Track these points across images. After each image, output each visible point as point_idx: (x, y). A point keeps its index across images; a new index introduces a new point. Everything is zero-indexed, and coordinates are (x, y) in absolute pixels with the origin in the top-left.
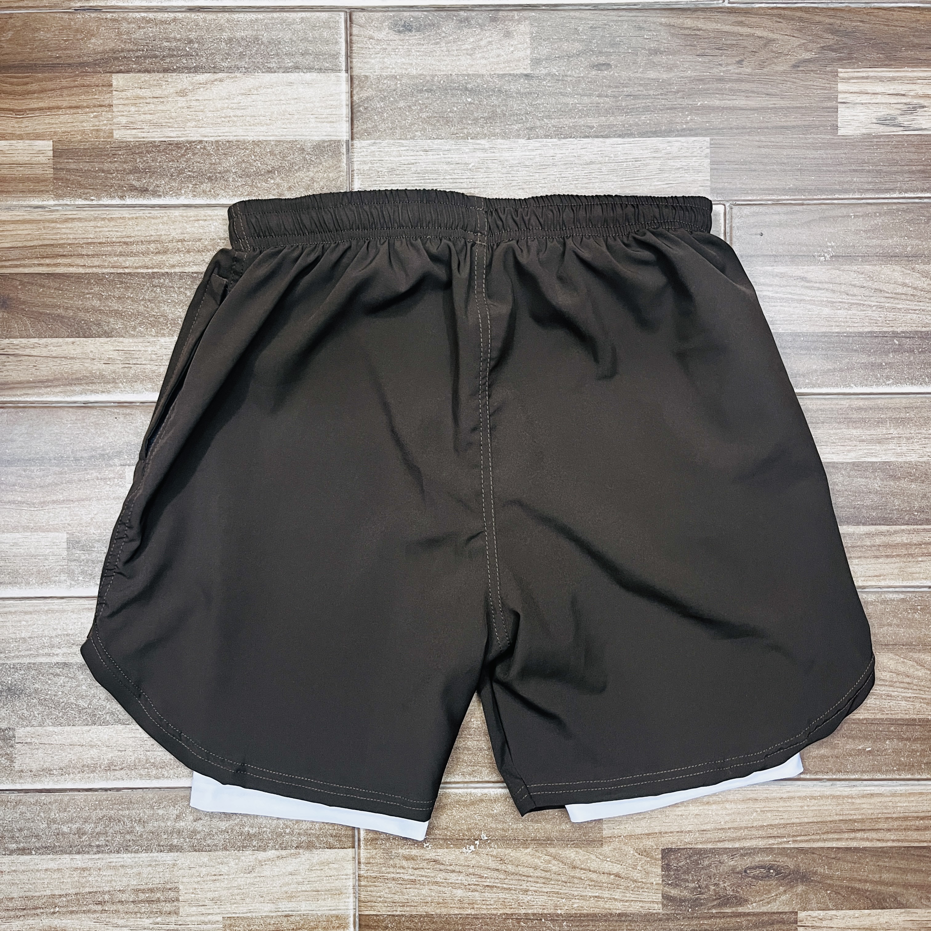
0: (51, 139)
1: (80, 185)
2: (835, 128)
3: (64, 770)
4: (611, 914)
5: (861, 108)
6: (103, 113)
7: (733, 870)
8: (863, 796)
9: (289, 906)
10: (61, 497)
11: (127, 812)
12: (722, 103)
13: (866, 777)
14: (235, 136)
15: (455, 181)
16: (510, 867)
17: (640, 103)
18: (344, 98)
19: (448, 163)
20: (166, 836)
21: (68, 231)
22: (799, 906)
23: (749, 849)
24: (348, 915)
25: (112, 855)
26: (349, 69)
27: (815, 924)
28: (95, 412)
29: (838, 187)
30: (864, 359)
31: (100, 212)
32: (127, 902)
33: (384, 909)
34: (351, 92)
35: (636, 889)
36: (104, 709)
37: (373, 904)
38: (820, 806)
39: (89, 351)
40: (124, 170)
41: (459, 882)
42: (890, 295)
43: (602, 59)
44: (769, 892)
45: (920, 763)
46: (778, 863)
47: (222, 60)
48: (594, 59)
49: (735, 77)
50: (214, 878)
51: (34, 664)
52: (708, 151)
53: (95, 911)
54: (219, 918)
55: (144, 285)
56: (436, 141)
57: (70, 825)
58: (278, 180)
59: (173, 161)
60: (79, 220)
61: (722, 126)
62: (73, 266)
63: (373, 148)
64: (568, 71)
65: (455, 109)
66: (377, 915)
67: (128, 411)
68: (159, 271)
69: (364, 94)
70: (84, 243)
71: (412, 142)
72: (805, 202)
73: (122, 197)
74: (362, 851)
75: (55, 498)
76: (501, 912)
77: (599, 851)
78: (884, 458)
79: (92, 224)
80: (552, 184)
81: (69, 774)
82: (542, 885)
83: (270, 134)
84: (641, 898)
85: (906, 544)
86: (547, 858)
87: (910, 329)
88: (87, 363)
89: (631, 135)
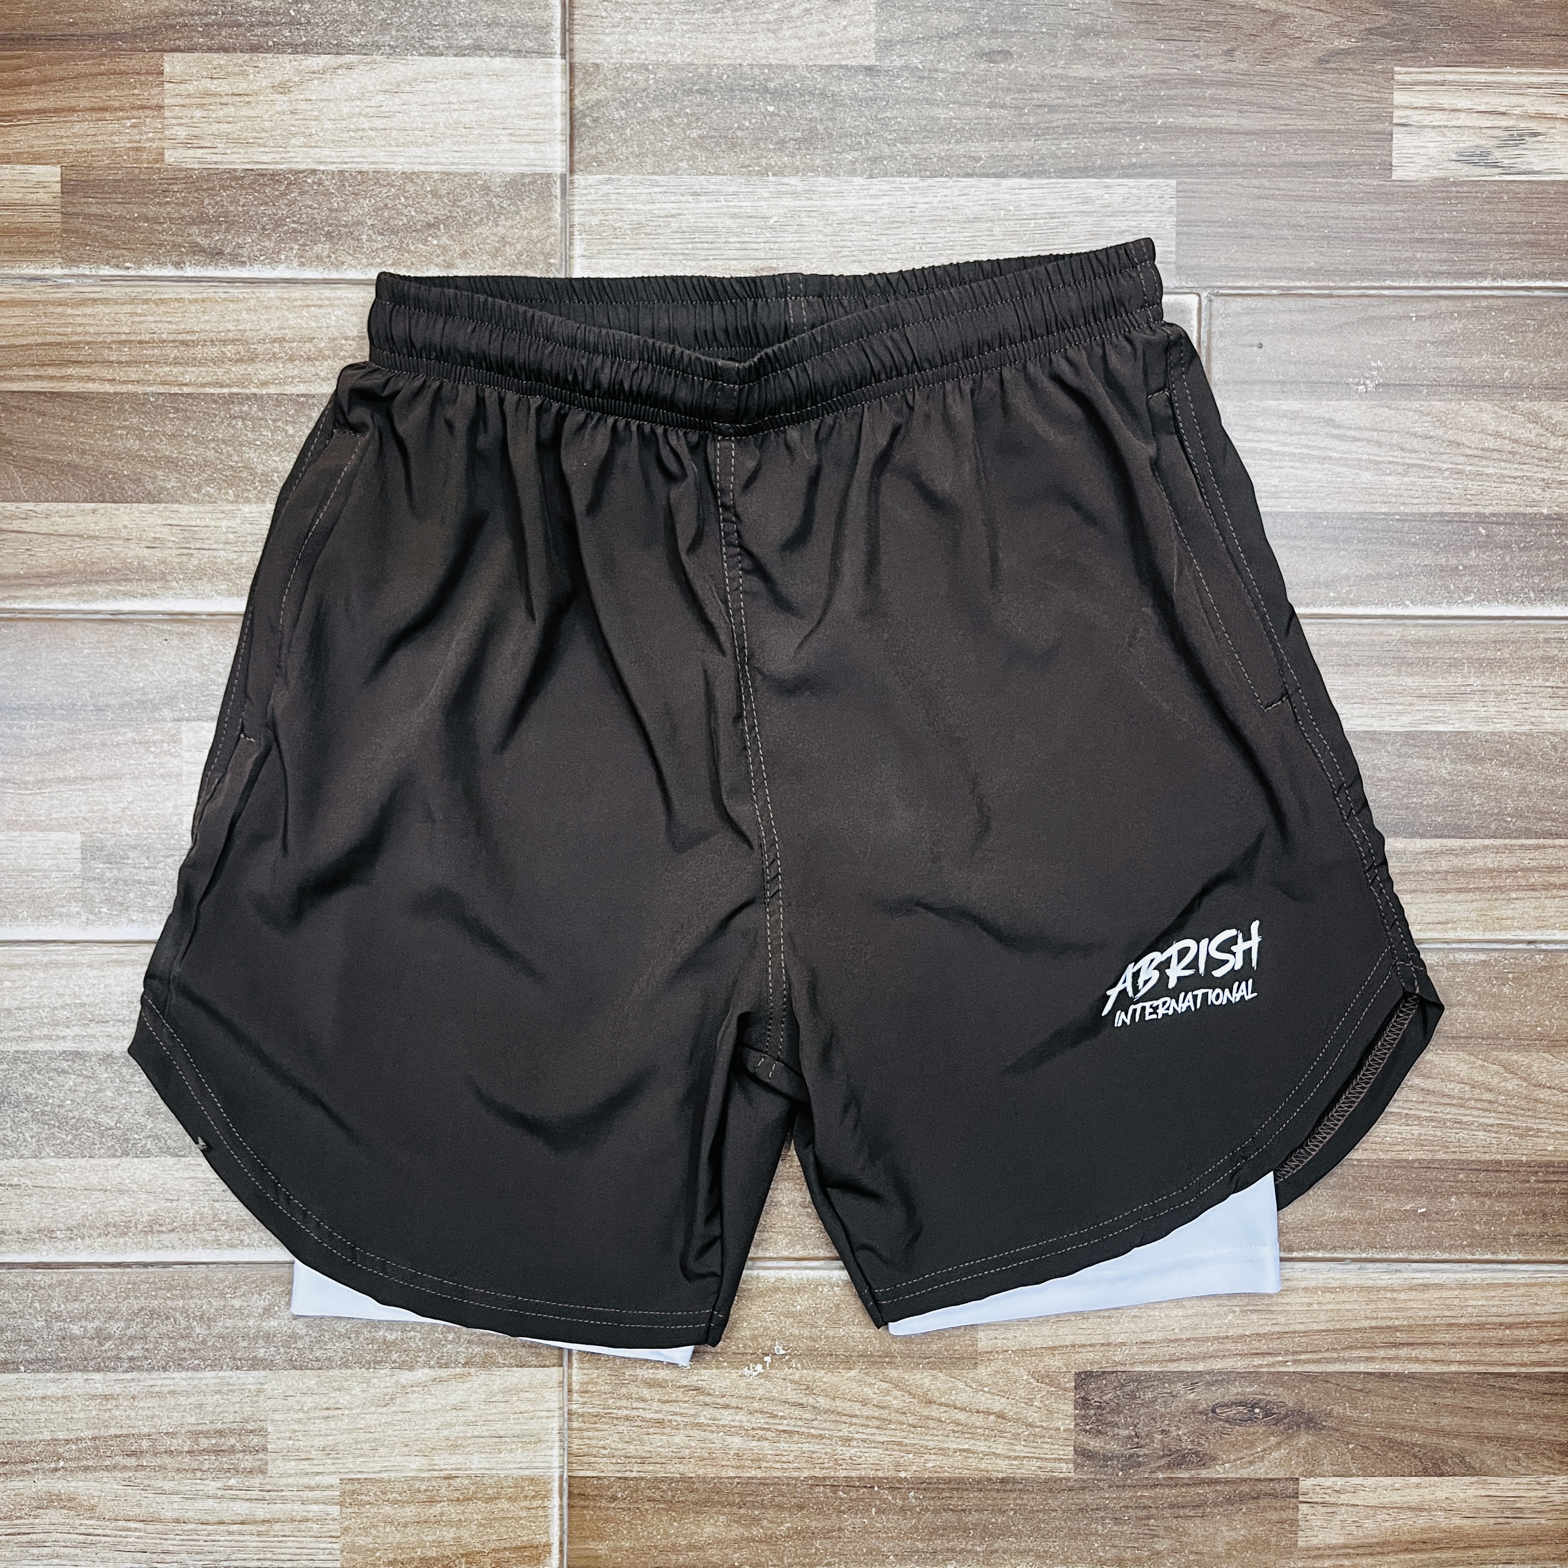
0: (59, 163)
1: (109, 244)
2: (1389, 167)
3: (75, 1232)
4: (989, 1480)
5: (1432, 134)
6: (148, 120)
7: (1194, 1409)
8: (1411, 1289)
9: (451, 1461)
10: (72, 773)
12: (1198, 122)
13: (1416, 1256)
14: (372, 163)
15: (744, 246)
16: (821, 1400)
17: (1059, 120)
18: (559, 101)
19: (734, 216)
20: (245, 1344)
21: (86, 321)
22: (1302, 1468)
23: (1220, 1373)
24: (550, 1477)
25: (155, 1375)
26: (567, 51)
27: (1328, 1499)
28: (130, 629)
29: (1389, 268)
30: (1428, 558)
31: (140, 290)
33: (611, 1467)
34: (571, 91)
35: (1032, 1438)
36: (143, 1130)
37: (593, 1460)
38: (1338, 1303)
39: (120, 526)
40: (183, 218)
41: (738, 1424)
42: (1475, 452)
43: (997, 43)
44: (1252, 1444)
45: (1506, 1234)
46: (1269, 1398)
47: (351, 32)
48: (982, 42)
49: (1221, 77)
50: (326, 1413)
51: (25, 1053)
52: (1173, 202)
53: (125, 1468)
54: (334, 1480)
55: (216, 415)
56: (714, 179)
58: (445, 240)
59: (266, 204)
60: (106, 301)
61: (1196, 160)
62: (94, 380)
63: (606, 188)
64: (939, 62)
65: (747, 124)
66: (598, 1478)
67: (187, 628)
68: (241, 391)
69: (593, 96)
70: (113, 342)
71: (673, 180)
72: (1335, 292)
73: (178, 265)
74: (575, 1371)
75: (61, 775)
76: (806, 1474)
77: (972, 1375)
78: (1458, 726)
79: (127, 308)
80: (909, 254)
81: (83, 1238)
82: (875, 1430)
83: (432, 161)
84: (1039, 1452)
85: (1492, 870)
86: (885, 1385)
87: (1506, 510)
88: (118, 546)
89: (1043, 174)
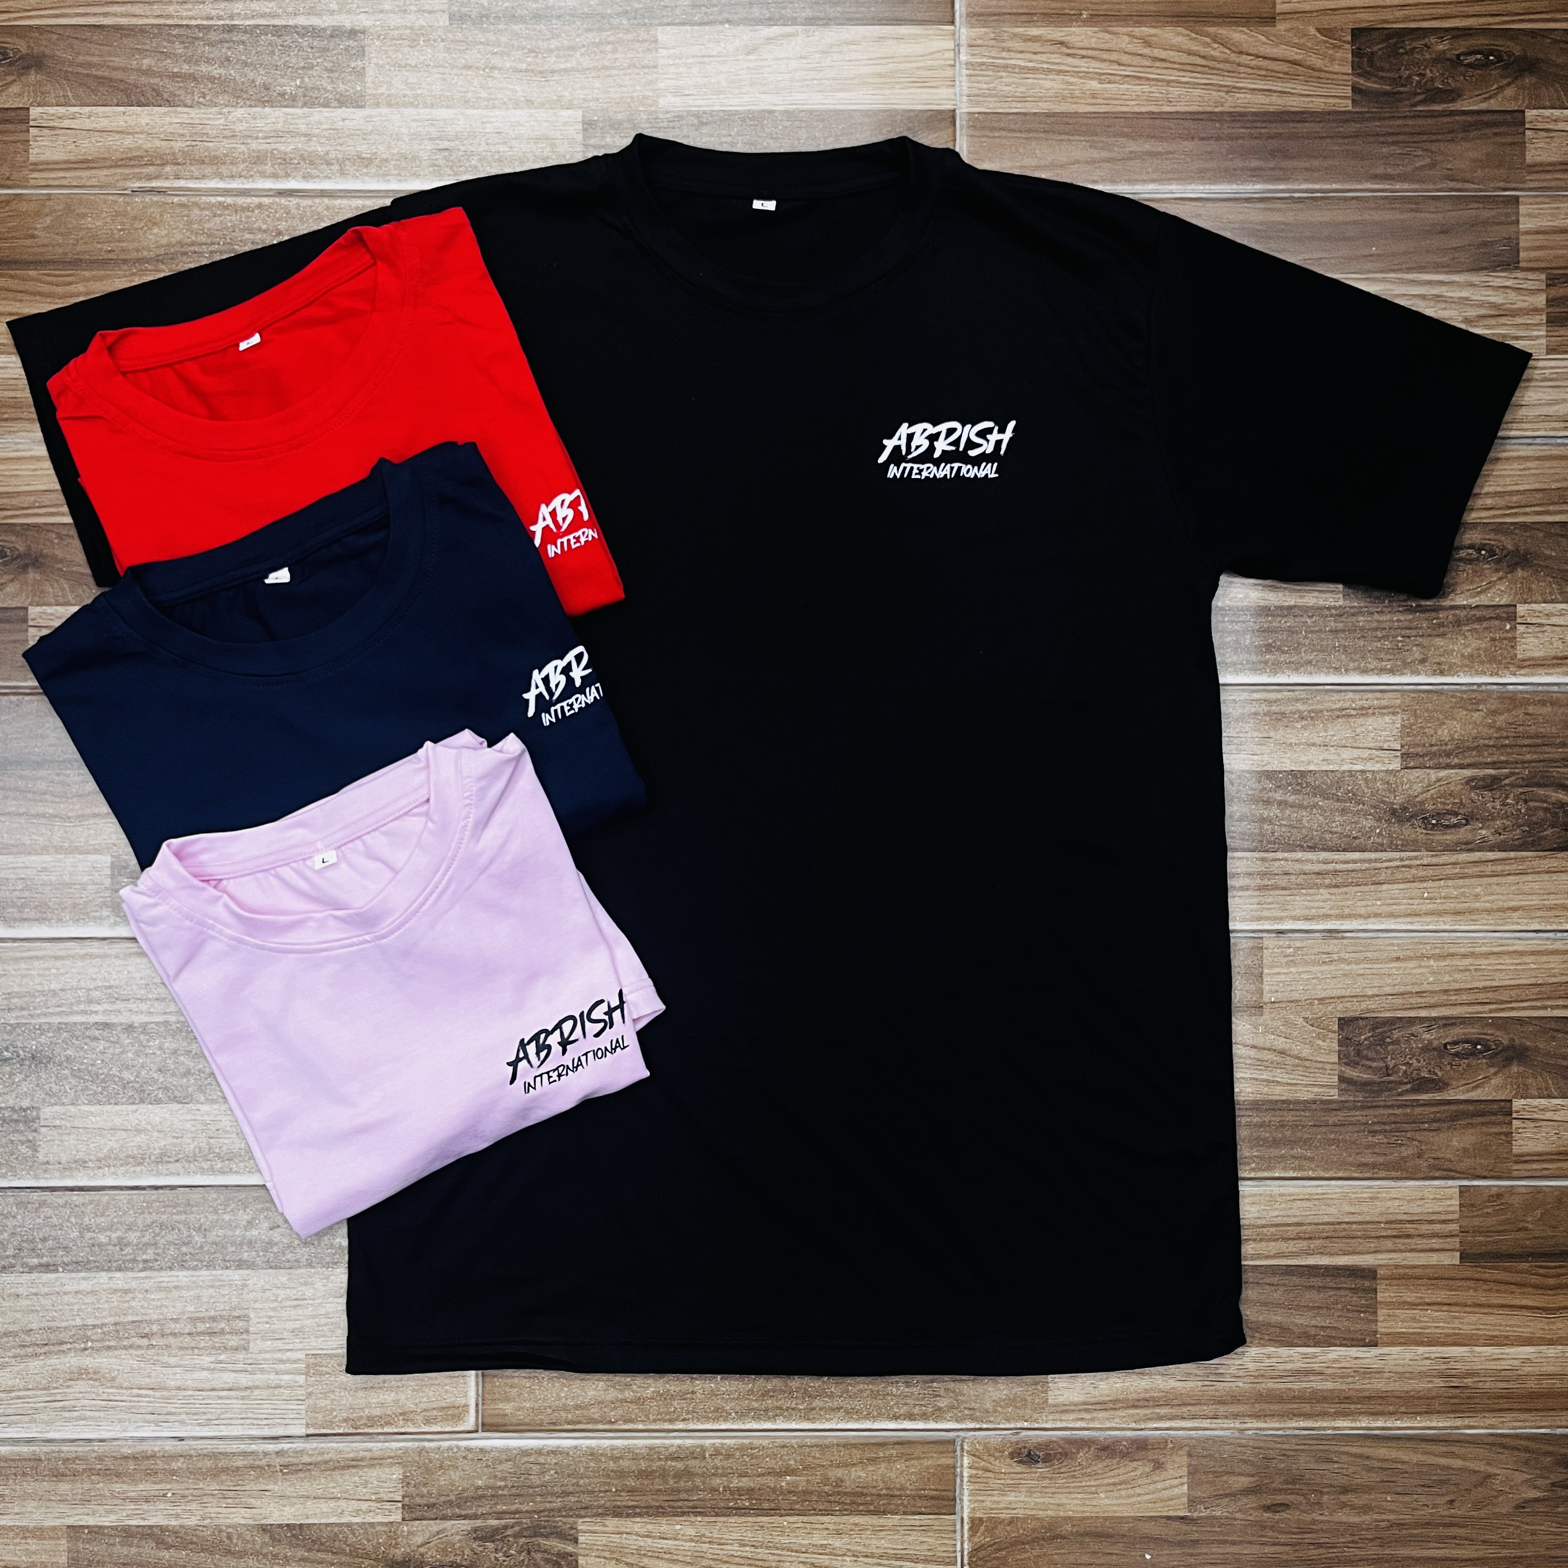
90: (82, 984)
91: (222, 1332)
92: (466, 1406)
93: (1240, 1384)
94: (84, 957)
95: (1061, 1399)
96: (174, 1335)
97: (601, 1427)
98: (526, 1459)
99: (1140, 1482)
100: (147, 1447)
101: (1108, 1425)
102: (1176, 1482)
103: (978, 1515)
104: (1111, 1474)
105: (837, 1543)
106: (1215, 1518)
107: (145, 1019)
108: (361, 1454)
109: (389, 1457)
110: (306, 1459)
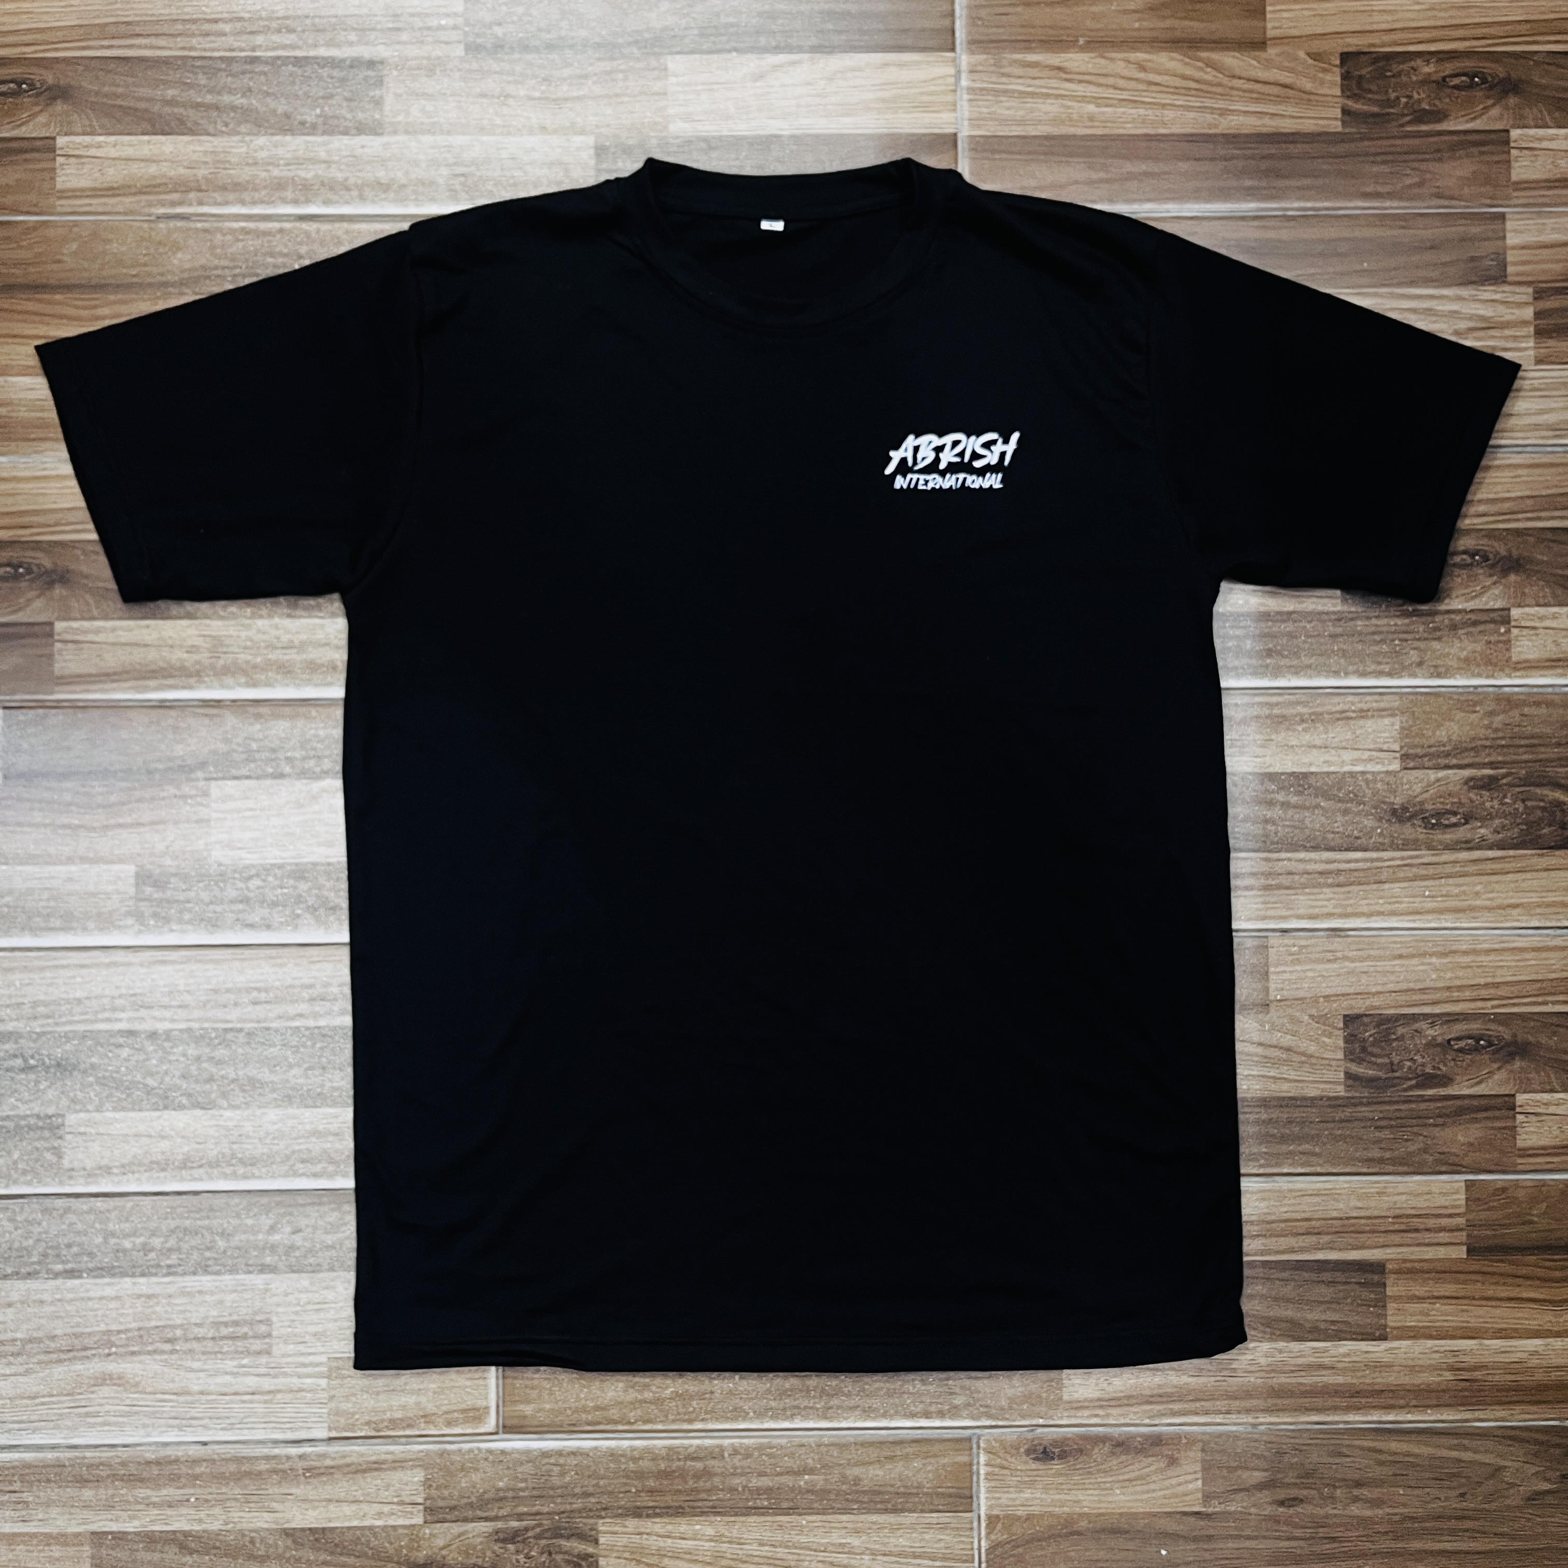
11: (206, 1222)
32: (204, 1338)
57: (132, 1239)
90: (107, 992)
91: (245, 1337)
92: (487, 1408)
93: (1252, 1379)
94: (109, 965)
95: (1076, 1396)
96: (197, 1339)
97: (620, 1427)
98: (547, 1460)
99: (1154, 1478)
100: (170, 1452)
101: (1122, 1421)
102: (1189, 1477)
103: (995, 1512)
104: (1126, 1470)
105: (855, 1541)
106: (1230, 1513)
107: (168, 1026)
108: (383, 1457)
109: (411, 1460)
110: (328, 1462)
